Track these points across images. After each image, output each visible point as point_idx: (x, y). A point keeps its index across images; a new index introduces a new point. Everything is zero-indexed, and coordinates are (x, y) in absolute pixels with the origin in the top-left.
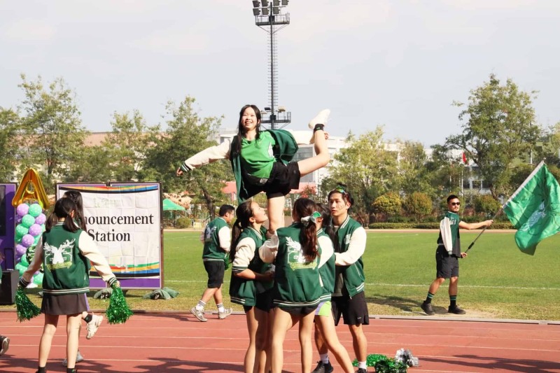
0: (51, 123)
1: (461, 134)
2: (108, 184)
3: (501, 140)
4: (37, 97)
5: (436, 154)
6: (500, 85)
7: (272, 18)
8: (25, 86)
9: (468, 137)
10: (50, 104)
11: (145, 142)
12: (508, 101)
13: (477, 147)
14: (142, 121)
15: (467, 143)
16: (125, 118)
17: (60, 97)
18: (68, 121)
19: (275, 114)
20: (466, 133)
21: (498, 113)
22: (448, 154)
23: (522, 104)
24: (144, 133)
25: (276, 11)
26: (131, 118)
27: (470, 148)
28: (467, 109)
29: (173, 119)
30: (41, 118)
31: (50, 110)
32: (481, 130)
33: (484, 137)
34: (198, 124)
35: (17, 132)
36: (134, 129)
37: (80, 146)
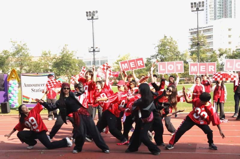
0: (21, 54)
1: (155, 54)
2: (37, 73)
3: (168, 56)
4: (16, 45)
5: (148, 61)
6: (167, 38)
7: (92, 17)
8: (12, 42)
9: (158, 55)
10: (20, 48)
11: (52, 60)
12: (170, 43)
13: (161, 58)
14: (51, 53)
15: (157, 57)
16: (45, 52)
17: (23, 45)
18: (26, 53)
19: (95, 49)
20: (157, 54)
21: (167, 47)
22: (151, 61)
23: (174, 44)
24: (52, 56)
25: (94, 15)
26: (47, 52)
27: (158, 58)
28: (157, 46)
29: (61, 52)
30: (18, 52)
31: (21, 50)
32: (162, 53)
33: (162, 55)
34: (69, 53)
35: (9, 57)
36: (48, 55)
37: (31, 61)
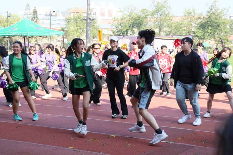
0: (161, 13)
4: (156, 3)
10: (160, 5)
11: (197, 20)
14: (196, 11)
16: (189, 10)
17: (164, 2)
18: (167, 12)
24: (196, 16)
26: (191, 10)
29: (209, 10)
30: (157, 11)
31: (161, 8)
34: (219, 11)
35: (148, 17)
36: (193, 14)
37: (171, 22)
